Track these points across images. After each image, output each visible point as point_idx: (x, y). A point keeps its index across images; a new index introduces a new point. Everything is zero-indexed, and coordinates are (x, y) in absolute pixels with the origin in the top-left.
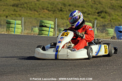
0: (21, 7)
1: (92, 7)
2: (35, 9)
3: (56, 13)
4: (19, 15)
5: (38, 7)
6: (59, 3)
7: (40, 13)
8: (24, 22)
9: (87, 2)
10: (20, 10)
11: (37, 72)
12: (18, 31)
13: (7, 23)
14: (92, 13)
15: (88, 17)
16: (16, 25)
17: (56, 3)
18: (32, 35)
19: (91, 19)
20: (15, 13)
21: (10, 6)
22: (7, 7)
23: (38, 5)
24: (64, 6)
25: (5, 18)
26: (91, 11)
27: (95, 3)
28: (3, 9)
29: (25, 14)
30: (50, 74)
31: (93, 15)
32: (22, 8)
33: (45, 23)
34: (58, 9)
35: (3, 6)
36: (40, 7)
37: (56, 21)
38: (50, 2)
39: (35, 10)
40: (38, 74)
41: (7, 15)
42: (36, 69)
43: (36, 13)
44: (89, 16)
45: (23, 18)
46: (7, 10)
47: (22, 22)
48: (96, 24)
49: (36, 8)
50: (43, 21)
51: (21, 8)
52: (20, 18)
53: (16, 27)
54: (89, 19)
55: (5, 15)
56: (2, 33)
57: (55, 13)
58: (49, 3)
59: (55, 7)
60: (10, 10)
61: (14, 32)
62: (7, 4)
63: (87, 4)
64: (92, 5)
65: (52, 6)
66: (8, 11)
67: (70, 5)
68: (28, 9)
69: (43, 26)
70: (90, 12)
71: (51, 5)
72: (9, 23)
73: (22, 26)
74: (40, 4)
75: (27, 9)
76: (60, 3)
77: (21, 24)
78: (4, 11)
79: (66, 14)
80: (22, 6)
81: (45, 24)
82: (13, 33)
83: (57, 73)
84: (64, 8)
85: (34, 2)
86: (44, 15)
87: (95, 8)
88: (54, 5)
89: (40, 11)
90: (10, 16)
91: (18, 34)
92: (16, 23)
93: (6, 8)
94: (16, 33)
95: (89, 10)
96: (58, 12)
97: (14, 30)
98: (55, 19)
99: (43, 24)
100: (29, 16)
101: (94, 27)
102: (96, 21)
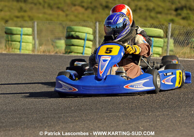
2: (60, 6)
3: (98, 12)
4: (29, 17)
5: (65, 2)
7: (67, 12)
8: (37, 32)
10: (31, 9)
11: (63, 122)
12: (28, 48)
13: (6, 33)
14: (164, 11)
15: (157, 18)
16: (23, 36)
18: (53, 54)
19: (163, 22)
20: (22, 14)
25: (3, 23)
26: (163, 7)
29: (41, 15)
30: (86, 125)
31: (167, 14)
32: (35, 4)
33: (76, 32)
37: (98, 28)
39: (58, 8)
41: (7, 18)
42: (60, 117)
43: (61, 13)
44: (159, 16)
45: (36, 23)
46: (6, 9)
47: (33, 31)
48: (170, 30)
49: (61, 3)
50: (73, 27)
51: (33, 5)
52: (30, 23)
53: (23, 40)
54: (159, 21)
55: (3, 19)
57: (95, 12)
60: (12, 8)
61: (20, 49)
66: (10, 11)
68: (46, 5)
69: (73, 37)
70: (160, 9)
72: (9, 33)
73: (34, 38)
75: (44, 7)
77: (33, 35)
81: (77, 34)
82: (18, 52)
83: (99, 124)
84: (112, 3)
86: (76, 16)
87: (169, 2)
89: (67, 10)
90: (12, 19)
91: (27, 52)
92: (23, 33)
93: (6, 6)
94: (23, 52)
95: (159, 6)
96: (101, 10)
97: (21, 46)
98: (96, 22)
99: (73, 33)
100: (47, 19)
101: (167, 37)
102: (171, 25)
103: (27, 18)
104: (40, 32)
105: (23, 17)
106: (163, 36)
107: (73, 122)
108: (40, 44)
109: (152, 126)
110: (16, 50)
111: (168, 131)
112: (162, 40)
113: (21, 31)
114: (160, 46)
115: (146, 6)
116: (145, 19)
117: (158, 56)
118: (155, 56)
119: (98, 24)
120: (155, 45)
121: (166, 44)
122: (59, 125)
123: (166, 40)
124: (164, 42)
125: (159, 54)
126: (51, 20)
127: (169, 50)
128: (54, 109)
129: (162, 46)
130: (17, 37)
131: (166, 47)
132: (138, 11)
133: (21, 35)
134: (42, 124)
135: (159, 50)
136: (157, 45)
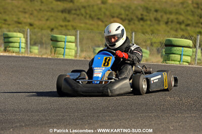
0: (75, 14)
1: (193, 13)
2: (100, 17)
3: (134, 23)
4: (73, 26)
5: (105, 14)
6: (139, 8)
7: (107, 23)
8: (80, 40)
9: (185, 6)
10: (74, 19)
11: (101, 121)
12: (70, 54)
13: (52, 40)
14: (193, 24)
15: (186, 29)
16: (67, 43)
17: (133, 7)
19: (192, 33)
20: (67, 23)
21: (58, 11)
22: (52, 14)
23: (103, 10)
24: (148, 12)
25: (49, 31)
26: (191, 20)
27: (198, 8)
28: (46, 18)
29: (82, 25)
30: (122, 124)
31: (195, 27)
32: (78, 15)
34: (137, 17)
35: (45, 13)
36: (108, 13)
37: (133, 37)
38: (124, 5)
39: (98, 19)
40: (102, 124)
41: (52, 26)
43: (100, 23)
44: (189, 28)
45: (78, 32)
46: (52, 19)
47: (76, 38)
48: (199, 41)
49: (101, 15)
51: (75, 16)
52: (73, 32)
53: (66, 47)
54: (189, 33)
55: (49, 27)
56: (44, 57)
57: (132, 23)
58: (122, 7)
59: (132, 13)
60: (57, 18)
61: (63, 55)
62: (52, 8)
63: (185, 8)
64: (193, 10)
65: (127, 13)
66: (55, 20)
67: (156, 11)
68: (88, 16)
70: (189, 22)
71: (125, 10)
72: (55, 40)
73: (76, 46)
74: (107, 9)
75: (85, 17)
76: (141, 7)
77: (76, 42)
78: (47, 20)
79: (151, 25)
80: (78, 12)
82: (62, 57)
83: (133, 123)
84: (146, 16)
85: (97, 5)
87: (198, 16)
88: (131, 11)
89: (107, 21)
90: (57, 28)
91: (70, 58)
92: (67, 40)
93: (52, 16)
94: (66, 57)
95: (188, 19)
96: (136, 22)
97: (64, 52)
98: (132, 33)
100: (88, 29)
101: (195, 46)
102: (199, 36)
103: (70, 28)
104: (81, 40)
105: (66, 26)
106: (192, 46)
107: (111, 121)
108: (82, 51)
109: (181, 126)
110: (60, 55)
111: (195, 131)
112: (191, 50)
113: (65, 39)
114: (189, 55)
115: (177, 19)
116: (176, 31)
117: (187, 64)
118: (185, 63)
119: (134, 34)
120: (185, 54)
121: (194, 54)
122: (98, 123)
123: (195, 50)
124: (193, 52)
125: (188, 62)
126: (92, 29)
127: (196, 59)
128: (94, 109)
129: (191, 55)
130: (61, 44)
131: (194, 56)
132: (170, 23)
133: (65, 42)
134: (82, 121)
135: (188, 59)
136: (186, 54)
